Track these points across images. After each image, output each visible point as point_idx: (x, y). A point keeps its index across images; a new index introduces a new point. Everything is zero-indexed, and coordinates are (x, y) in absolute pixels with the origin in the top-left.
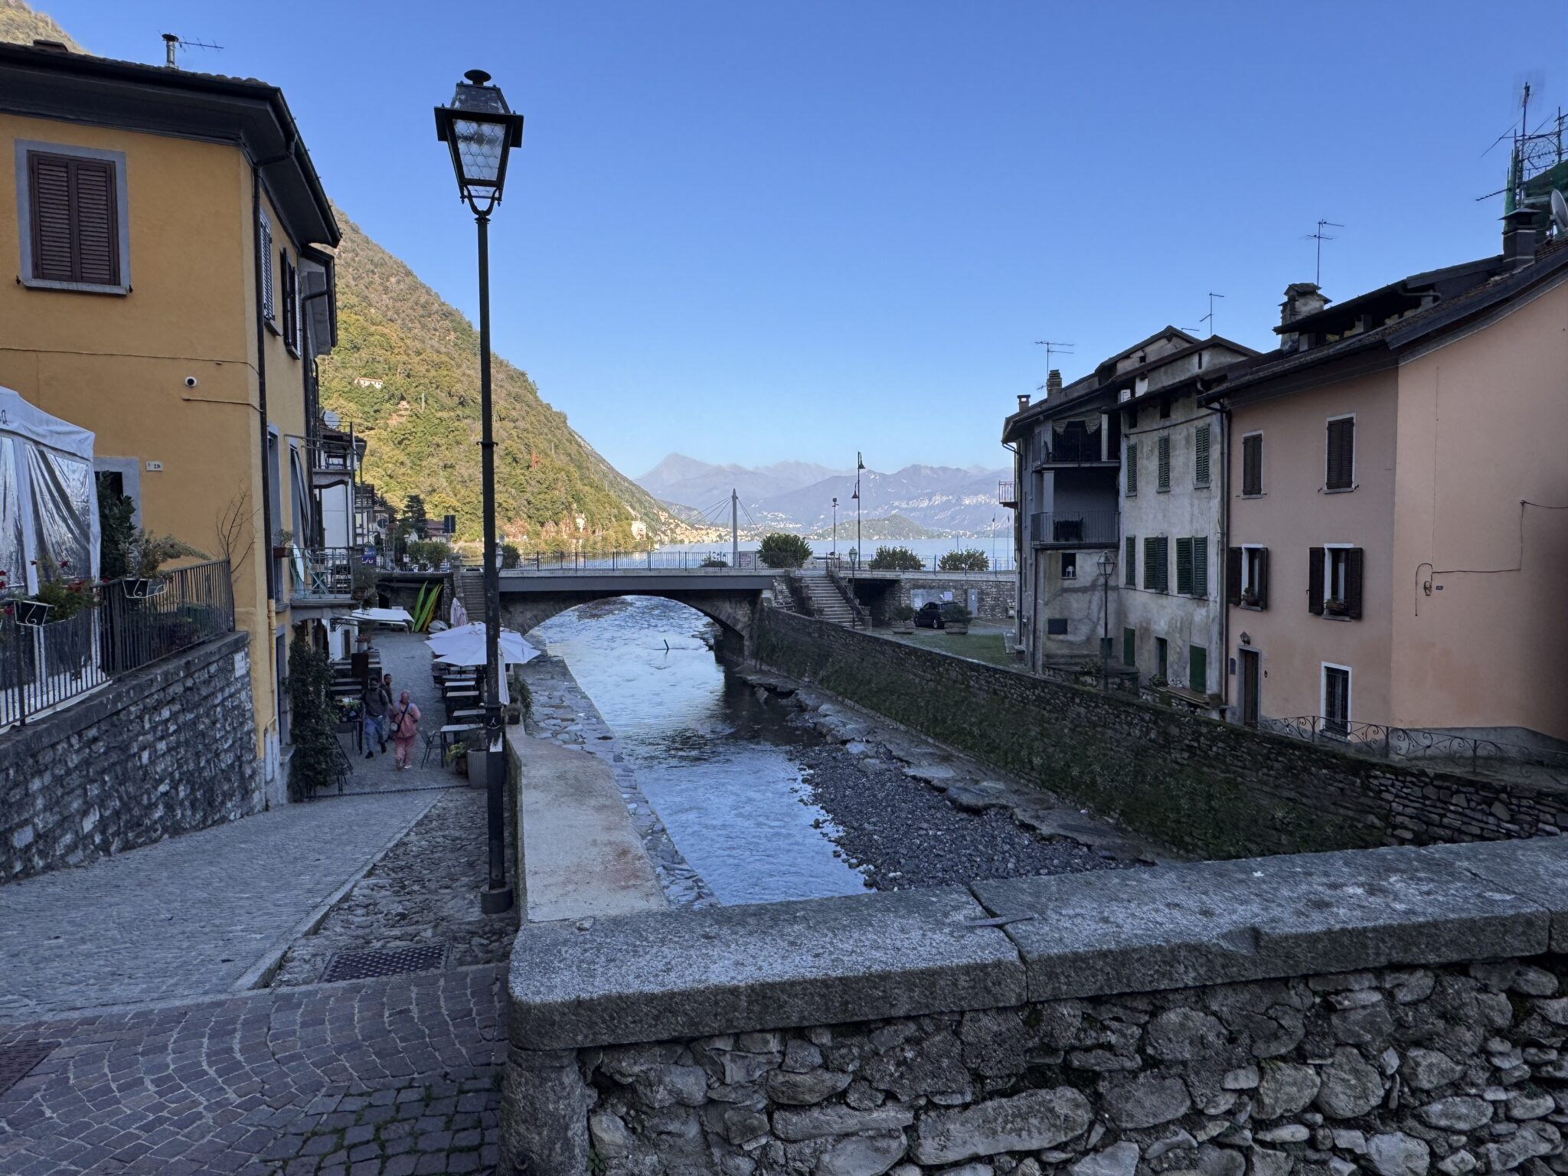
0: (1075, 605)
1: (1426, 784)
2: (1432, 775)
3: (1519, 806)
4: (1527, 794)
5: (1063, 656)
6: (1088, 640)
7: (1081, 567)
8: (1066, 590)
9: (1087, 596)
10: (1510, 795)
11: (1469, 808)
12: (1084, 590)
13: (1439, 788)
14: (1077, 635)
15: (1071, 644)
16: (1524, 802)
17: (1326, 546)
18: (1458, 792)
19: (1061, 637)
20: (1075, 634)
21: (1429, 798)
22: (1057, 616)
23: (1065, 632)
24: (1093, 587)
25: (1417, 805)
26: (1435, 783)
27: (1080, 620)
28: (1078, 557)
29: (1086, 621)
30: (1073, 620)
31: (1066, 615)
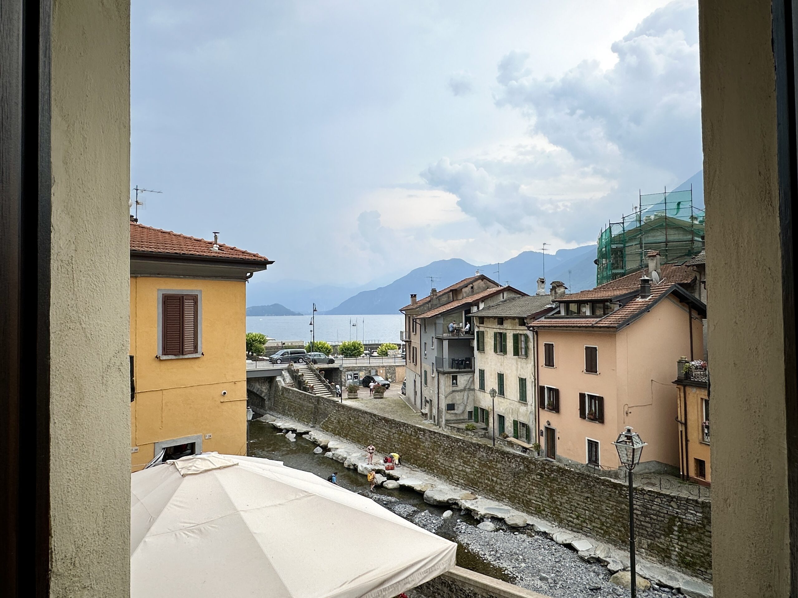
0: (457, 398)
1: (644, 494)
2: (647, 491)
3: (680, 503)
4: (683, 499)
5: (453, 420)
6: (463, 412)
7: (460, 381)
8: (453, 391)
9: (462, 393)
10: (677, 499)
11: (662, 503)
12: (461, 391)
13: (650, 495)
14: (459, 410)
15: (456, 414)
16: (682, 502)
17: (586, 393)
18: (657, 497)
19: (452, 412)
20: (458, 410)
21: (646, 499)
22: (451, 403)
23: (454, 409)
24: (464, 390)
25: (641, 501)
26: (648, 493)
27: (460, 404)
28: (458, 376)
29: (462, 404)
30: (457, 404)
31: (454, 402)
